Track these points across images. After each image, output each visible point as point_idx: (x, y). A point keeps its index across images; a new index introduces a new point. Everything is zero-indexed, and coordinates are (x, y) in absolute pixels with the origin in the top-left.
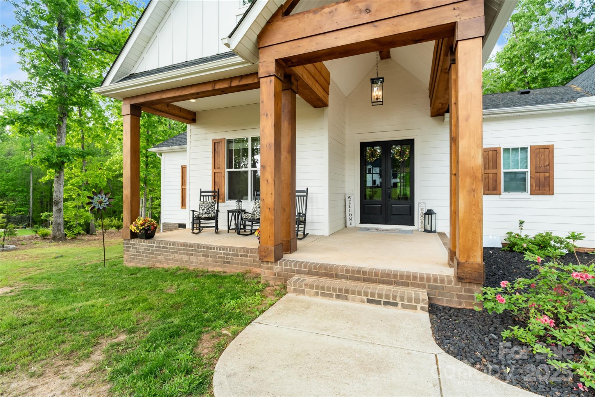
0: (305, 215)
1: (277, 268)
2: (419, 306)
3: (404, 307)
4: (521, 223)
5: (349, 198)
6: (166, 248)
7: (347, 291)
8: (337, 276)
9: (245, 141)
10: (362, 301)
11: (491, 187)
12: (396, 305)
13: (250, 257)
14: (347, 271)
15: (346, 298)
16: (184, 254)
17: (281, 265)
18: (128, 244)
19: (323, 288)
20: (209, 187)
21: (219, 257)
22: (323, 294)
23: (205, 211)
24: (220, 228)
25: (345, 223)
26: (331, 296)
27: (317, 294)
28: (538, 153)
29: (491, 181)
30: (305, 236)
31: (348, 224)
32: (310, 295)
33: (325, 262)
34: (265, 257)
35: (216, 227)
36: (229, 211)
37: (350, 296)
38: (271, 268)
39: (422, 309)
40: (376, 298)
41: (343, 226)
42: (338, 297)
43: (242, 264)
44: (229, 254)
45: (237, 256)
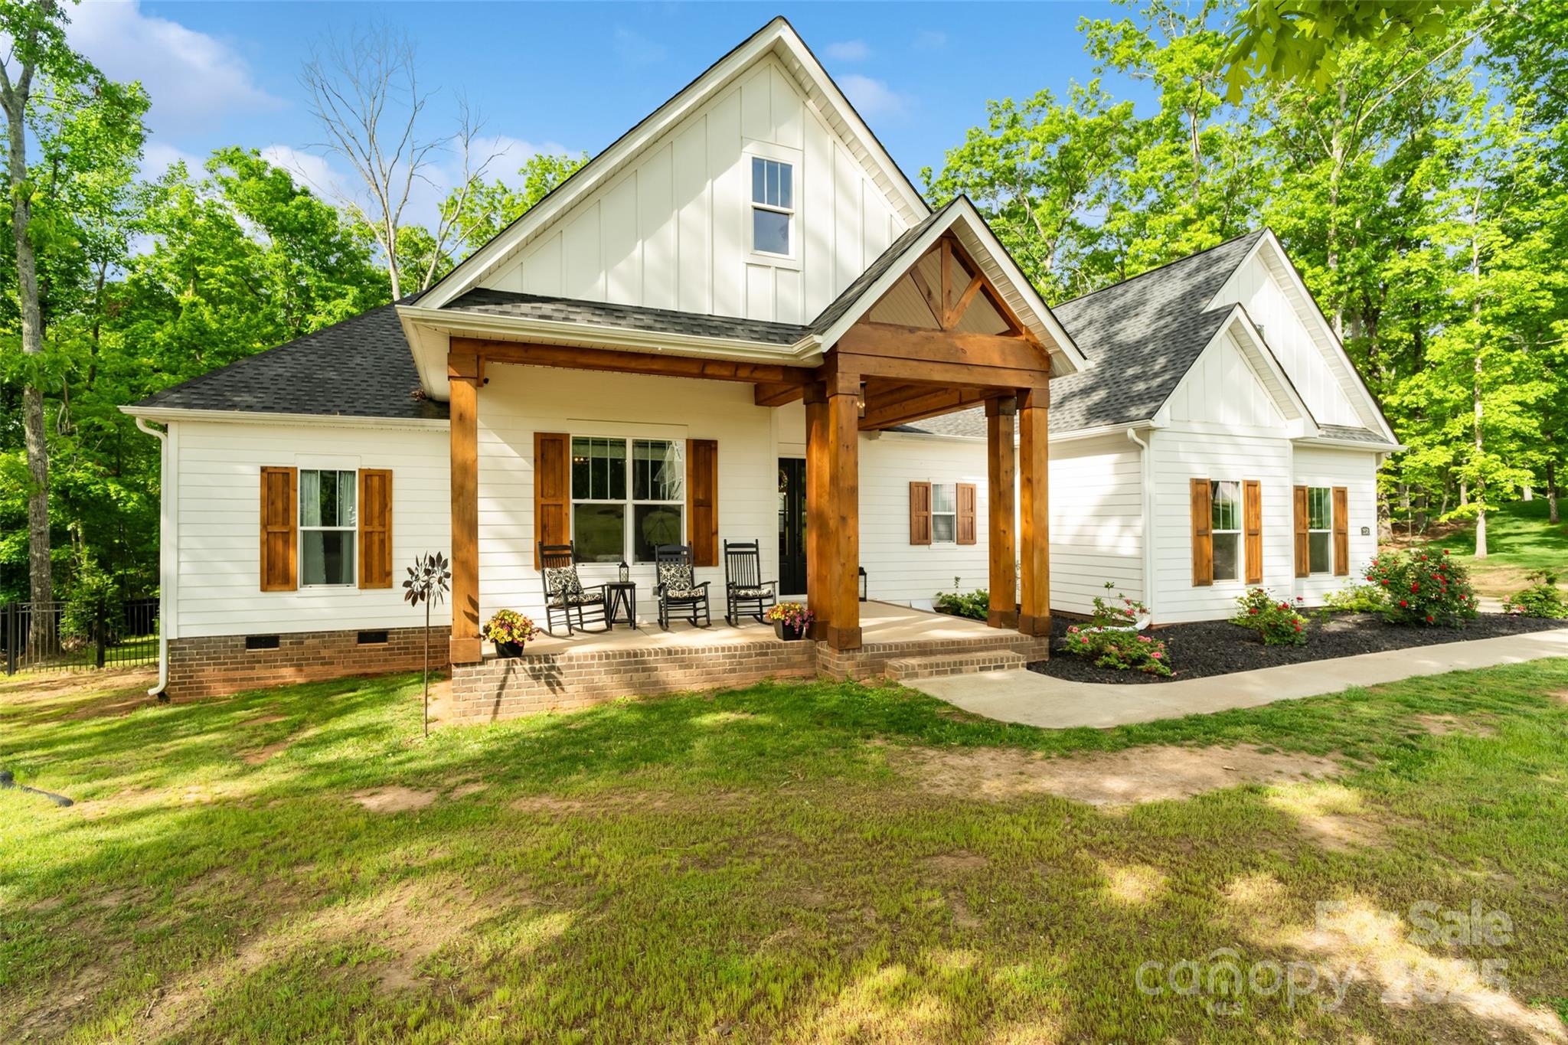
1: (860, 656)
2: (1020, 664)
4: (957, 579)
7: (961, 663)
9: (622, 443)
11: (922, 535)
12: (1003, 667)
14: (942, 644)
15: (960, 671)
17: (866, 651)
18: (468, 673)
19: (937, 665)
21: (714, 665)
22: (938, 673)
26: (945, 672)
27: (931, 674)
28: (963, 493)
29: (922, 528)
34: (848, 643)
37: (964, 668)
38: (853, 658)
39: (1023, 665)
40: (984, 665)
42: (953, 672)
43: (758, 669)
44: (734, 656)
45: (750, 656)
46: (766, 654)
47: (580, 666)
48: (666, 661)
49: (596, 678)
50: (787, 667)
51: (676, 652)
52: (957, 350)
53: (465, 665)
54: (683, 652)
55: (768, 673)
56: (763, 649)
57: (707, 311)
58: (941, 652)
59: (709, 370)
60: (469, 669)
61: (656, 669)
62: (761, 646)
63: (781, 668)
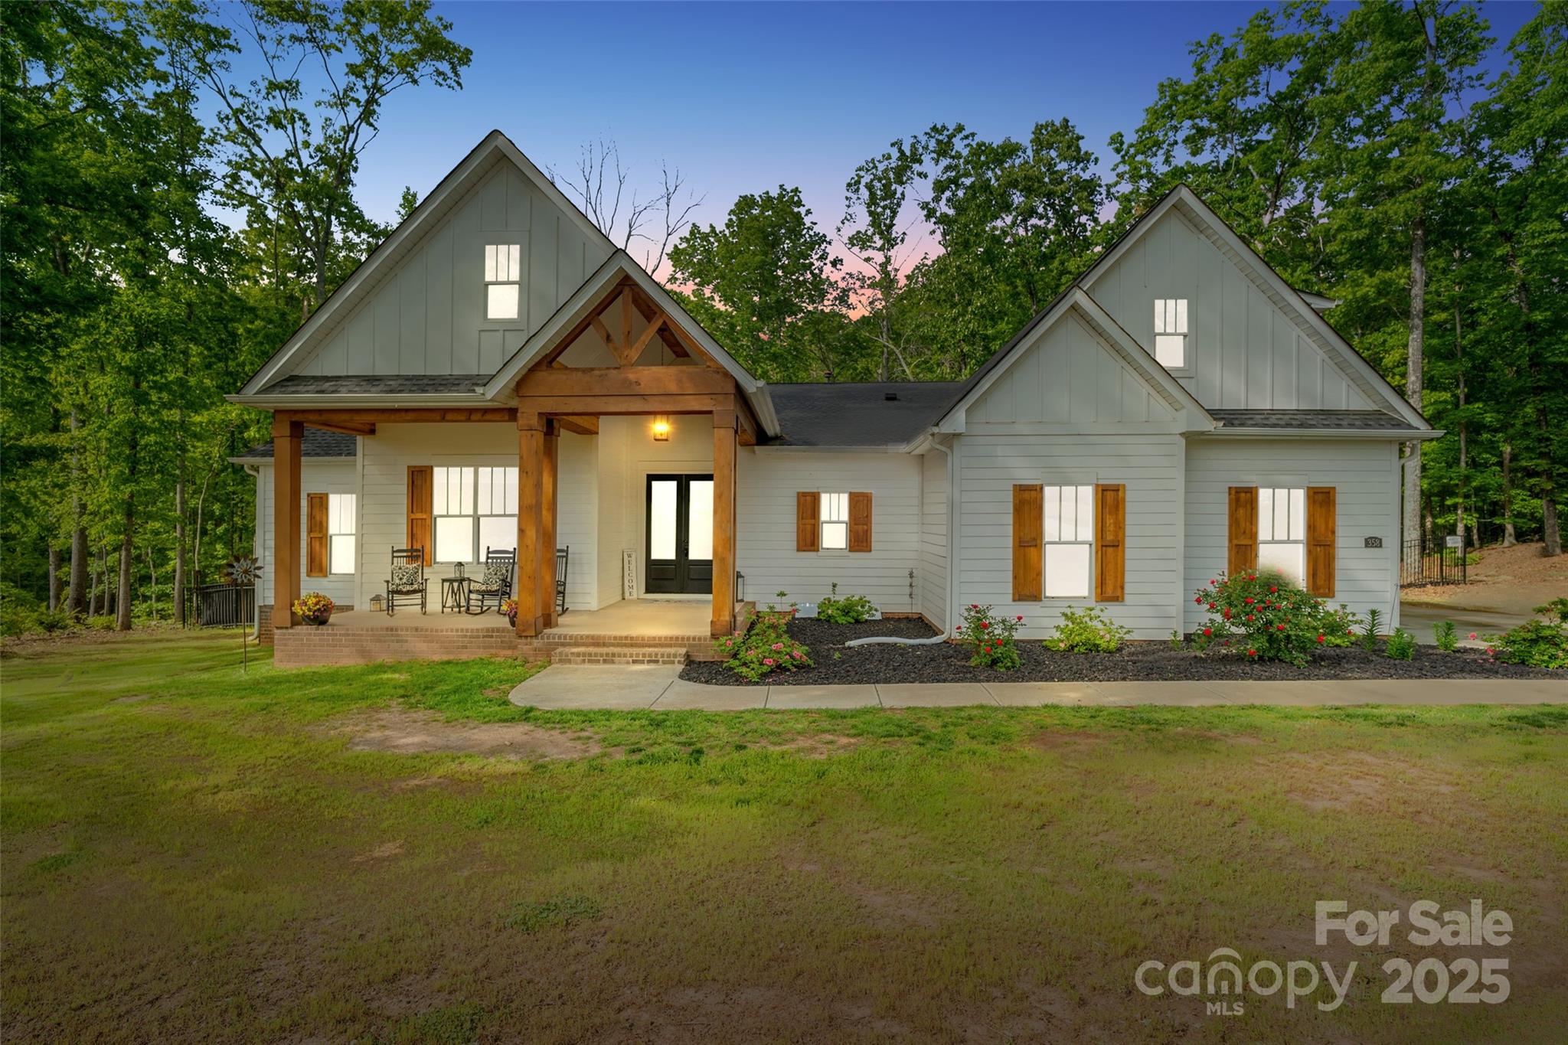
0: (565, 584)
1: (537, 643)
2: (676, 660)
3: (664, 663)
4: (834, 586)
5: (630, 556)
6: (361, 635)
7: (613, 655)
8: (604, 645)
10: (628, 663)
11: (809, 542)
12: (657, 662)
13: (497, 637)
15: (613, 662)
16: (393, 641)
17: (542, 638)
18: (284, 635)
19: (590, 655)
20: (403, 544)
21: (450, 642)
22: (590, 661)
23: (404, 581)
24: (429, 607)
25: (623, 593)
26: (598, 661)
27: (584, 661)
28: (858, 501)
29: (808, 535)
30: (564, 611)
31: (627, 595)
32: (577, 663)
33: (592, 633)
34: (524, 631)
35: (423, 605)
36: (444, 581)
37: (616, 659)
38: (531, 644)
39: (679, 662)
40: (641, 658)
41: (619, 598)
42: (605, 661)
43: (484, 648)
44: (466, 636)
45: (478, 637)
46: (492, 637)
47: (353, 635)
48: (414, 636)
49: (365, 644)
50: (509, 648)
51: (421, 630)
52: (631, 383)
53: (282, 628)
54: (427, 630)
55: (493, 651)
56: (489, 633)
57: (446, 372)
58: (613, 645)
59: (449, 417)
60: (284, 631)
61: (407, 641)
62: (488, 630)
63: (504, 648)
